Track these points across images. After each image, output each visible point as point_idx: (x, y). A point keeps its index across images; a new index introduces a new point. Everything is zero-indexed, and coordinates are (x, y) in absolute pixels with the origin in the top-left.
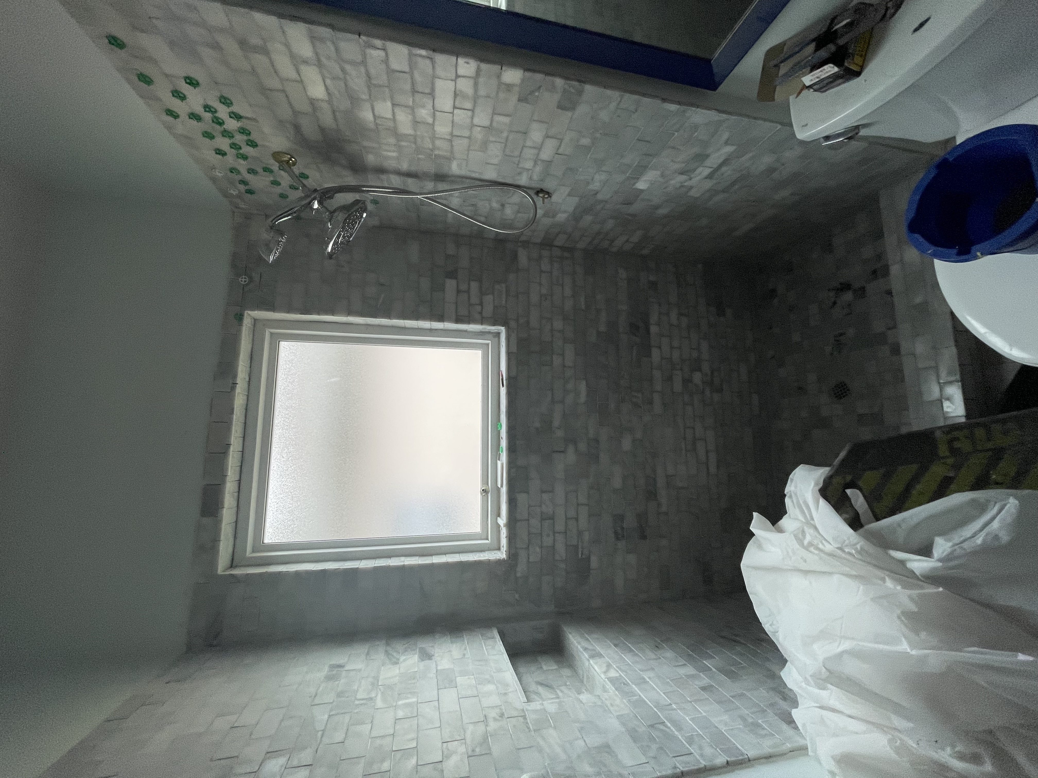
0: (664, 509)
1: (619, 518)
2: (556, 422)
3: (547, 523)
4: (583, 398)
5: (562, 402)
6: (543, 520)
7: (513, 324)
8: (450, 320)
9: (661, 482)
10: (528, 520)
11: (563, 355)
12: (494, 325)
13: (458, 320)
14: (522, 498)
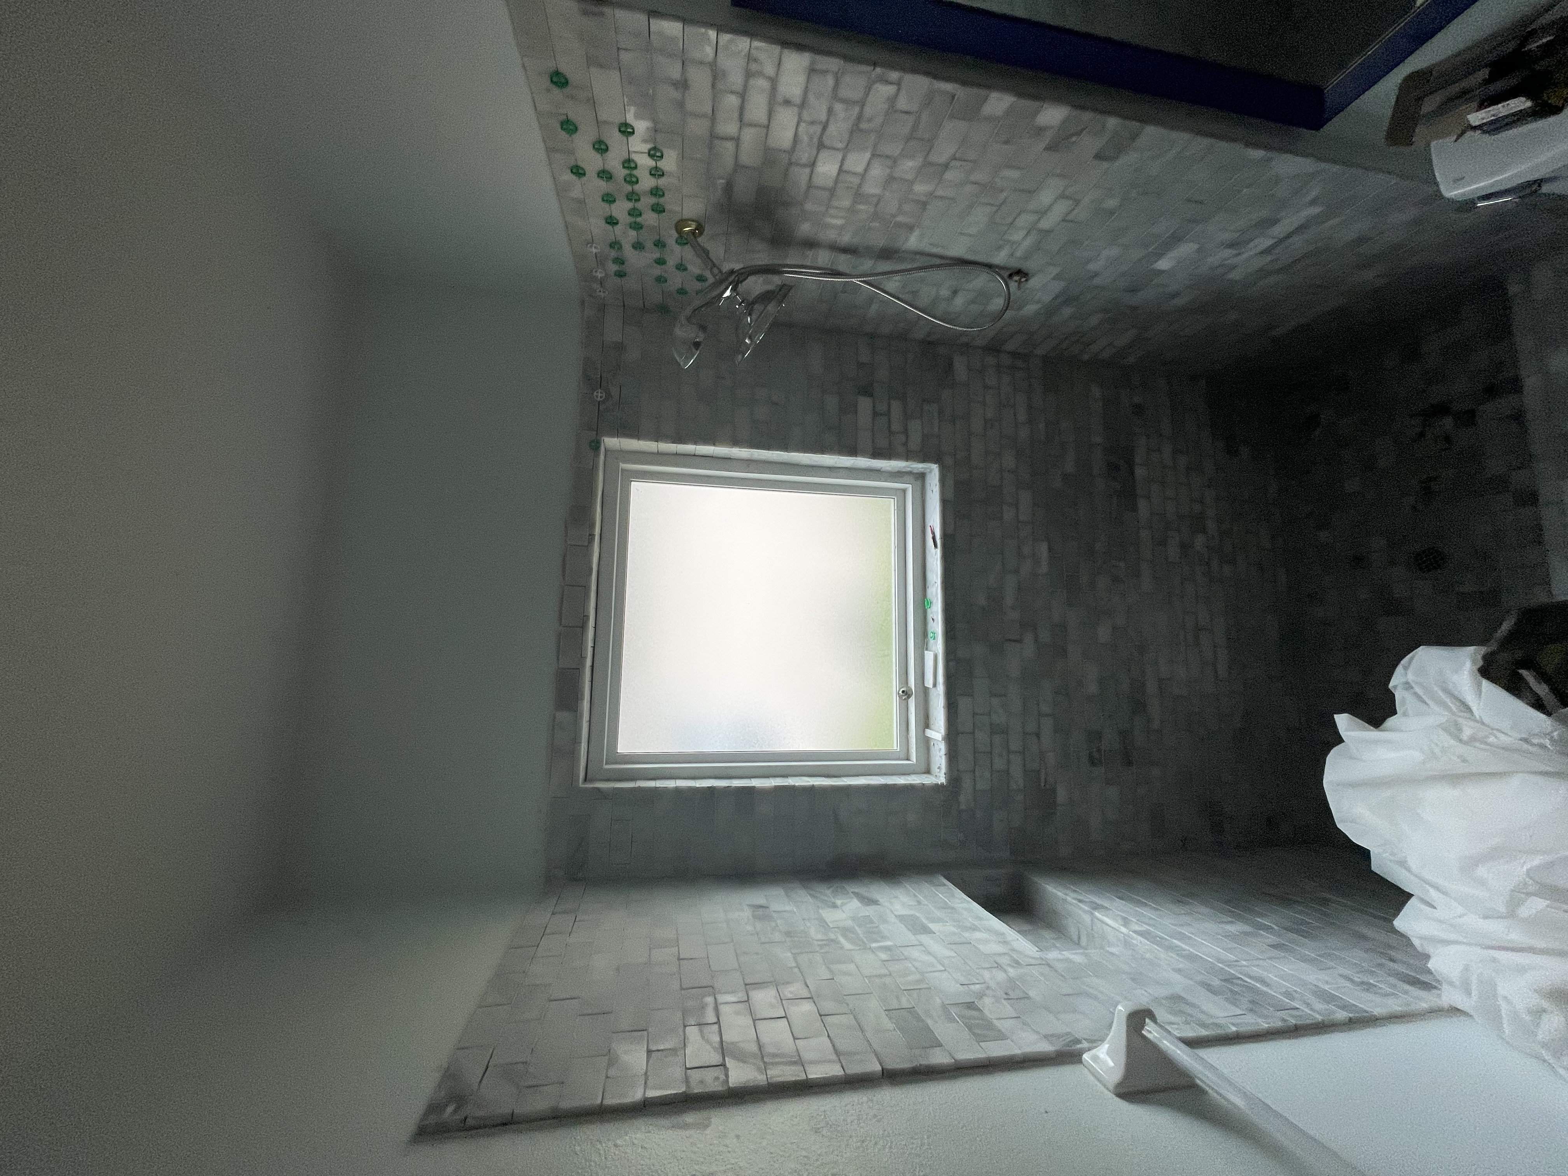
0: (1156, 724)
1: (1095, 736)
2: (1009, 599)
3: (997, 739)
4: (1044, 568)
5: (1017, 571)
6: (992, 733)
7: (949, 461)
8: (864, 454)
9: (1151, 687)
10: (973, 733)
11: (1017, 506)
12: (924, 461)
13: (877, 454)
14: (964, 704)
